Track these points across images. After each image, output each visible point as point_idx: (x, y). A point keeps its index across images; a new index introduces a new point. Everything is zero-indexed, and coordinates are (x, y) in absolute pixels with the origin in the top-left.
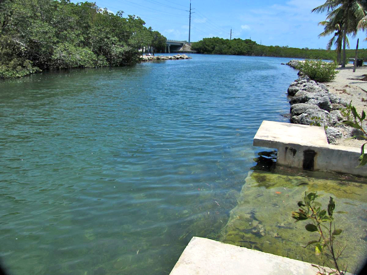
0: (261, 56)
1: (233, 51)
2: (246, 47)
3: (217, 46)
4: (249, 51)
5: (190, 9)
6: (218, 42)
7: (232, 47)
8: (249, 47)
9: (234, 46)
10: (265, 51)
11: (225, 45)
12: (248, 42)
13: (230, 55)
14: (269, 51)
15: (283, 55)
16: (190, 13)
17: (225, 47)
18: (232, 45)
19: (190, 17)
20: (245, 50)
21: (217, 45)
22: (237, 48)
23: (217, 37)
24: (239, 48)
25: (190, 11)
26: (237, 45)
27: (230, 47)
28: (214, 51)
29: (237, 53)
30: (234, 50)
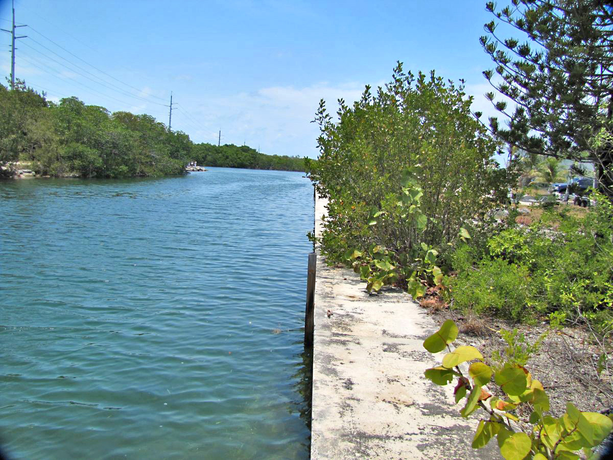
0: (268, 169)
1: (231, 163)
2: (248, 157)
3: (209, 155)
4: (252, 163)
5: (171, 104)
6: (210, 150)
7: (230, 157)
8: (253, 157)
9: (232, 155)
10: (272, 163)
11: (220, 154)
12: (245, 149)
13: (227, 167)
14: (278, 163)
15: (296, 169)
16: (171, 109)
17: (220, 157)
18: (229, 154)
19: (171, 114)
20: (247, 161)
21: (210, 153)
22: (235, 159)
23: (208, 143)
24: (239, 158)
25: (171, 107)
26: (235, 155)
27: (227, 157)
28: (205, 162)
29: (236, 165)
30: (232, 161)
